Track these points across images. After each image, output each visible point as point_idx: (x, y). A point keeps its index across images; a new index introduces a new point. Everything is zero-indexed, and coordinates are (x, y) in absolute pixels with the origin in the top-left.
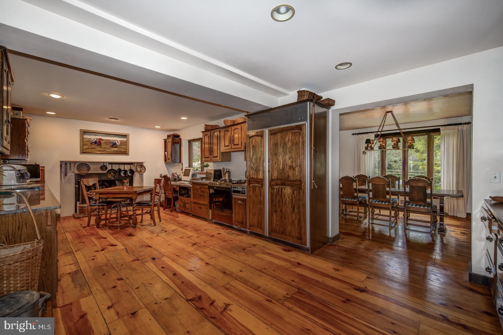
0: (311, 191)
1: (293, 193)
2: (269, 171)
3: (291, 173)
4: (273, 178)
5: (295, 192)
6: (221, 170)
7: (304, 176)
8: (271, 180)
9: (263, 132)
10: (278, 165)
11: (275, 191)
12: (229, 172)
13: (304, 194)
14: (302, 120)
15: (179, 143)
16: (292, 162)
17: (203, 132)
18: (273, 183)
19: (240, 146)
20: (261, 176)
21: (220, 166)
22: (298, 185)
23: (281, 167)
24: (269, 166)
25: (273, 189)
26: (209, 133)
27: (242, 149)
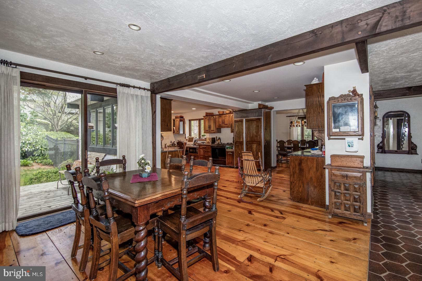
0: (264, 146)
1: (257, 147)
2: (246, 138)
3: (256, 139)
4: (248, 141)
5: (258, 146)
6: (215, 138)
7: (261, 140)
8: (247, 142)
9: (243, 120)
10: (250, 135)
11: (249, 146)
12: (220, 139)
13: (261, 147)
14: (260, 116)
15: (183, 121)
16: (256, 134)
17: (204, 116)
18: (248, 143)
19: (228, 125)
20: (241, 140)
21: (214, 136)
22: (259, 143)
23: (251, 136)
24: (245, 136)
25: (247, 146)
26: (208, 118)
27: (229, 127)
